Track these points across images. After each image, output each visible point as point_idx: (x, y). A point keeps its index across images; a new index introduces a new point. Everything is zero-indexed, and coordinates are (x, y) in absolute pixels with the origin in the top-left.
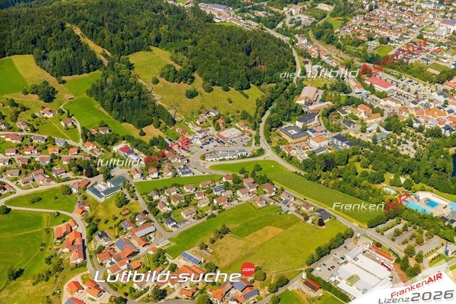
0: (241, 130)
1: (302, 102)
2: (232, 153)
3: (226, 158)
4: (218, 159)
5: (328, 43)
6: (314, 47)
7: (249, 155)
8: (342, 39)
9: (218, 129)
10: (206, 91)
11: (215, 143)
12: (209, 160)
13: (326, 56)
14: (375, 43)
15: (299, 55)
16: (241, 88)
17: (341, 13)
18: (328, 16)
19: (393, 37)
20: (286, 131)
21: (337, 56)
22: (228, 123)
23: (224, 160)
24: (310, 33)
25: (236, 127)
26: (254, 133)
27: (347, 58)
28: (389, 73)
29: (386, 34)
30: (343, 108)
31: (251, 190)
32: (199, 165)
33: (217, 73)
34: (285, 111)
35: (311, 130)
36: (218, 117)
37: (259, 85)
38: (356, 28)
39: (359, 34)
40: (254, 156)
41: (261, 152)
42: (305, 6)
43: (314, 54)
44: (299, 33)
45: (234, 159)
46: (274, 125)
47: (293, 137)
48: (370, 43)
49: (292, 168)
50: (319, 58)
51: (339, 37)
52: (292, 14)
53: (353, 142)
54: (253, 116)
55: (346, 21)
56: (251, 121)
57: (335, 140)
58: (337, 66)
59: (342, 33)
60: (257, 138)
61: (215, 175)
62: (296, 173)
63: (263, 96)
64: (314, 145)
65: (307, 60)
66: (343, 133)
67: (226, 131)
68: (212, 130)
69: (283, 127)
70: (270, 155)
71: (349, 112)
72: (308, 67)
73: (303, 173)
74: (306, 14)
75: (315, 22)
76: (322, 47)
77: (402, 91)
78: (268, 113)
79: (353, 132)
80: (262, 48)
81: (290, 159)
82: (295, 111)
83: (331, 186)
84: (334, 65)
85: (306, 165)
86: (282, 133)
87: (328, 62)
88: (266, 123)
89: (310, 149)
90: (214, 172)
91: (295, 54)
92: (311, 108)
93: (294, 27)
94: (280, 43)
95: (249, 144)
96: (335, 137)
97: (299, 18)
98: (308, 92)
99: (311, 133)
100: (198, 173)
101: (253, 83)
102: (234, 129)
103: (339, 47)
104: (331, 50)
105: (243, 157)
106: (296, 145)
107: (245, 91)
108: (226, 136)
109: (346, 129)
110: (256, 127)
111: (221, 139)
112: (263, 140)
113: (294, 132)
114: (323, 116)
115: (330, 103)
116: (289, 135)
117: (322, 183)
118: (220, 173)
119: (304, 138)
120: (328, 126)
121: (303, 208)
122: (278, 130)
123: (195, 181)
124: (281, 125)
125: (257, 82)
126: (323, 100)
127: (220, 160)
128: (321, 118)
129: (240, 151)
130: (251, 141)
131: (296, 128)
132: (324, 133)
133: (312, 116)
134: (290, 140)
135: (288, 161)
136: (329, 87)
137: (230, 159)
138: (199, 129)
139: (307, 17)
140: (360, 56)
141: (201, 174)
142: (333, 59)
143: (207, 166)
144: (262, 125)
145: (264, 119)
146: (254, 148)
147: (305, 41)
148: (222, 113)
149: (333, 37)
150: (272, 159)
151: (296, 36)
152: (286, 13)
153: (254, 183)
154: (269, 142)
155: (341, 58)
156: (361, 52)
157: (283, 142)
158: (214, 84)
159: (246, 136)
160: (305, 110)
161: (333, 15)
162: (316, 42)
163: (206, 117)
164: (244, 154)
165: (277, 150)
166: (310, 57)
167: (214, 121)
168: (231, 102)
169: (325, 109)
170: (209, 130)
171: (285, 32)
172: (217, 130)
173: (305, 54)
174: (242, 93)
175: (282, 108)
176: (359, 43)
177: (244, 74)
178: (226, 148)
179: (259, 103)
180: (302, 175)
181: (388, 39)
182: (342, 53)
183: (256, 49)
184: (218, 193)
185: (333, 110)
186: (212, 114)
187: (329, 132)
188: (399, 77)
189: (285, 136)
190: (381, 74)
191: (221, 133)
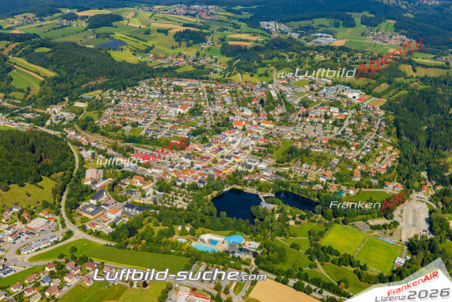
0: (46, 218)
1: (89, 183)
2: (45, 242)
3: (41, 247)
4: (34, 250)
5: (93, 132)
6: (82, 136)
7: (60, 240)
8: (103, 128)
10: (4, 191)
11: (26, 236)
12: (26, 253)
13: (94, 142)
14: (129, 128)
15: (72, 144)
16: (35, 182)
17: (95, 107)
18: (85, 111)
19: (140, 121)
20: (84, 209)
21: (103, 141)
22: (33, 215)
23: (40, 249)
24: (76, 126)
25: (41, 217)
26: (58, 218)
27: (111, 141)
28: (146, 148)
29: (134, 120)
30: (122, 181)
31: (76, 273)
32: (17, 261)
33: (11, 173)
34: (78, 194)
35: (104, 204)
36: (21, 212)
37: (49, 176)
38: (110, 118)
39: (115, 123)
40: (65, 239)
41: (70, 234)
42: (64, 105)
43: (85, 142)
44: (67, 127)
45: (48, 246)
46: (72, 207)
47: (92, 214)
48: (124, 128)
49: (102, 242)
50: (89, 144)
51: (101, 127)
52: (55, 113)
53: (142, 207)
54: (52, 203)
55: (101, 113)
56: (52, 207)
57: (126, 209)
58: (106, 149)
59: (102, 123)
60: (63, 222)
61: (36, 266)
62: (107, 245)
63: (56, 185)
64: (112, 217)
65: (81, 148)
66: (129, 201)
67: (33, 222)
68: (19, 225)
69: (81, 207)
70: (78, 234)
71: (128, 183)
72: (84, 153)
73: (113, 244)
74: (67, 112)
75: (76, 118)
76: (89, 136)
77: (159, 160)
78: (64, 198)
79: (137, 199)
81: (98, 234)
82: (86, 191)
83: (140, 250)
84: (103, 148)
85: (113, 237)
86: (82, 213)
87: (98, 146)
88: (66, 207)
89: (111, 221)
90: (35, 264)
91: (69, 144)
92: (98, 186)
93: (61, 123)
94: (56, 138)
95: (57, 228)
96: (125, 206)
97: (62, 115)
98: (90, 174)
99: (105, 207)
100: (19, 269)
101: (44, 175)
102: (39, 218)
103: (102, 134)
104: (97, 137)
105: (56, 242)
106: (97, 219)
107: (39, 184)
108: (33, 227)
109: (130, 197)
110: (58, 213)
111: (30, 231)
112: (67, 221)
113: (91, 209)
114: (109, 191)
115: (110, 179)
116: (88, 212)
117: (131, 248)
118: (41, 263)
119: (101, 213)
120: (116, 198)
122: (77, 210)
123: (19, 278)
124: (79, 205)
125: (48, 174)
126: (105, 178)
127: (36, 250)
128: (108, 193)
129: (52, 237)
130: (58, 226)
131: (91, 205)
132: (115, 204)
133: (101, 192)
134: (90, 217)
135: (96, 236)
136: (105, 167)
137: (45, 247)
138: (7, 226)
139: (69, 114)
140: (120, 138)
141: (22, 269)
142: (100, 143)
143: (26, 260)
144: (63, 210)
145: (63, 203)
146: (62, 231)
147: (74, 133)
148: (24, 207)
149: (96, 127)
150: (82, 237)
151: (65, 129)
152: (50, 112)
153: (76, 265)
154: (74, 223)
155: (107, 142)
156: (121, 136)
157: (85, 220)
158: (9, 183)
159: (52, 222)
160: (94, 188)
161: (88, 110)
162: (83, 132)
163: (10, 214)
164: (56, 239)
165: (83, 228)
166: (82, 145)
167: (19, 216)
168: (30, 196)
169: (109, 185)
170: (16, 225)
171: (56, 128)
172: (24, 223)
173: (77, 144)
174: (37, 185)
175: (75, 192)
176: (116, 129)
177: (35, 170)
178: (37, 238)
179: (54, 192)
180: (113, 246)
181: (137, 123)
182: (106, 138)
183: (39, 147)
184: (47, 284)
185: (115, 184)
186: (16, 210)
187: (118, 203)
188: (154, 150)
189: (84, 215)
190: (140, 150)
191: (29, 225)
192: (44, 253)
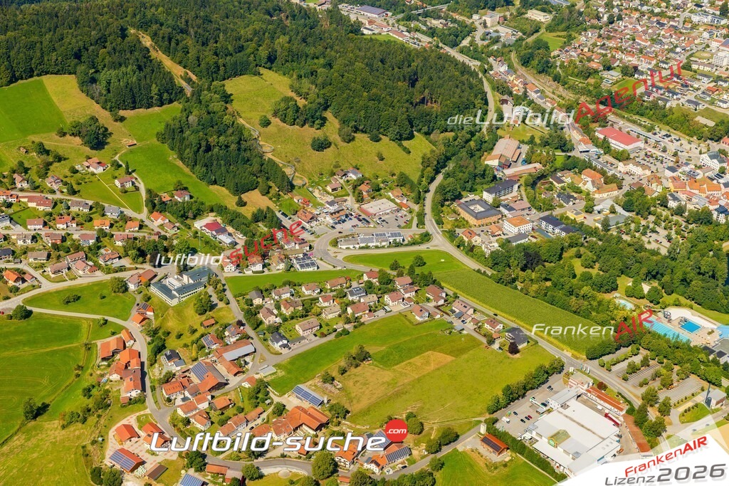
0: (396, 203)
1: (494, 163)
2: (381, 238)
3: (370, 245)
4: (357, 246)
5: (540, 72)
6: (518, 77)
7: (406, 242)
8: (562, 66)
9: (360, 199)
10: (344, 141)
11: (355, 221)
12: (344, 247)
13: (536, 92)
14: (615, 75)
15: (493, 89)
16: (399, 138)
17: (563, 25)
18: (543, 30)
19: (644, 66)
20: (466, 206)
21: (553, 93)
22: (377, 191)
23: (367, 247)
24: (513, 56)
25: (389, 199)
26: (416, 208)
27: (570, 96)
28: (634, 122)
29: (633, 61)
30: (559, 174)
31: (407, 296)
32: (327, 254)
33: (362, 113)
34: (466, 175)
35: (506, 206)
36: (361, 181)
37: (427, 134)
38: (586, 50)
39: (590, 60)
40: (414, 244)
41: (426, 237)
42: (508, 14)
43: (518, 89)
44: (496, 55)
45: (383, 247)
46: (449, 196)
47: (477, 216)
48: (606, 74)
49: (472, 264)
50: (525, 94)
51: (558, 63)
52: (485, 26)
53: (571, 227)
54: (416, 181)
55: (570, 38)
56: (412, 188)
57: (544, 223)
58: (553, 109)
59: (562, 56)
60: (421, 216)
61: (351, 270)
62: (479, 271)
63: (433, 151)
64: (510, 229)
65: (505, 97)
66: (557, 212)
67: (373, 203)
68: (350, 202)
69: (463, 200)
70: (439, 242)
71: (568, 180)
72: (506, 109)
73: (489, 272)
74: (508, 26)
75: (521, 39)
76: (530, 78)
77: (653, 151)
78: (440, 178)
79: (572, 212)
80: (435, 77)
81: (471, 250)
82: (483, 176)
83: (532, 293)
84: (548, 106)
85: (496, 261)
86: (460, 210)
87: (539, 102)
88: (436, 192)
89: (503, 237)
90: (350, 266)
91: (487, 87)
92: (508, 172)
93: (488, 46)
94: (465, 70)
95: (408, 224)
96: (543, 219)
97: (497, 31)
98: (505, 147)
99: (505, 212)
100: (325, 267)
101: (419, 131)
102: (384, 200)
103: (556, 78)
104: (545, 83)
105: (398, 245)
106: (482, 228)
107: (405, 143)
108: (371, 211)
109: (561, 206)
110: (419, 199)
111: (363, 216)
112: (430, 219)
113: (479, 209)
114: (527, 185)
115: (538, 165)
116: (472, 213)
117: (519, 288)
118: (361, 267)
119: (494, 219)
120: (533, 201)
121: (487, 326)
122: (455, 204)
123: (319, 279)
124: (459, 197)
125: (425, 129)
126: (528, 161)
127: (361, 248)
128: (522, 188)
129: (393, 235)
130: (411, 221)
131: (482, 202)
132: (527, 211)
133: (508, 184)
134: (472, 221)
135: (467, 253)
136: (538, 141)
137: (377, 247)
138: (330, 198)
139: (510, 31)
140: (589, 93)
141: (331, 268)
142: (547, 97)
143: (340, 257)
144: (429, 196)
145: (433, 187)
146: (415, 231)
147: (504, 68)
148: (367, 175)
149: (548, 62)
150: (442, 248)
151: (491, 60)
152: (477, 24)
153: (412, 284)
154: (440, 222)
155: (560, 96)
156: (591, 88)
157: (461, 223)
158: (356, 130)
159: (404, 212)
160: (499, 175)
161: (550, 28)
162: (522, 70)
163: (342, 181)
164: (399, 239)
165: (451, 235)
166: (510, 94)
167: (355, 187)
168: (382, 159)
169: (530, 175)
170: (345, 201)
171: (474, 53)
172: (358, 201)
173: (503, 89)
174: (400, 145)
175: (461, 171)
176: (589, 73)
177: (404, 116)
178: (371, 230)
179: (426, 162)
180: (487, 276)
181: (636, 68)
182: (561, 88)
183: (426, 78)
184: (355, 298)
185: (542, 177)
186: (352, 177)
187: (534, 211)
188: (650, 129)
189: (464, 214)
190: (621, 123)
191: (365, 207)
192: (372, 256)
